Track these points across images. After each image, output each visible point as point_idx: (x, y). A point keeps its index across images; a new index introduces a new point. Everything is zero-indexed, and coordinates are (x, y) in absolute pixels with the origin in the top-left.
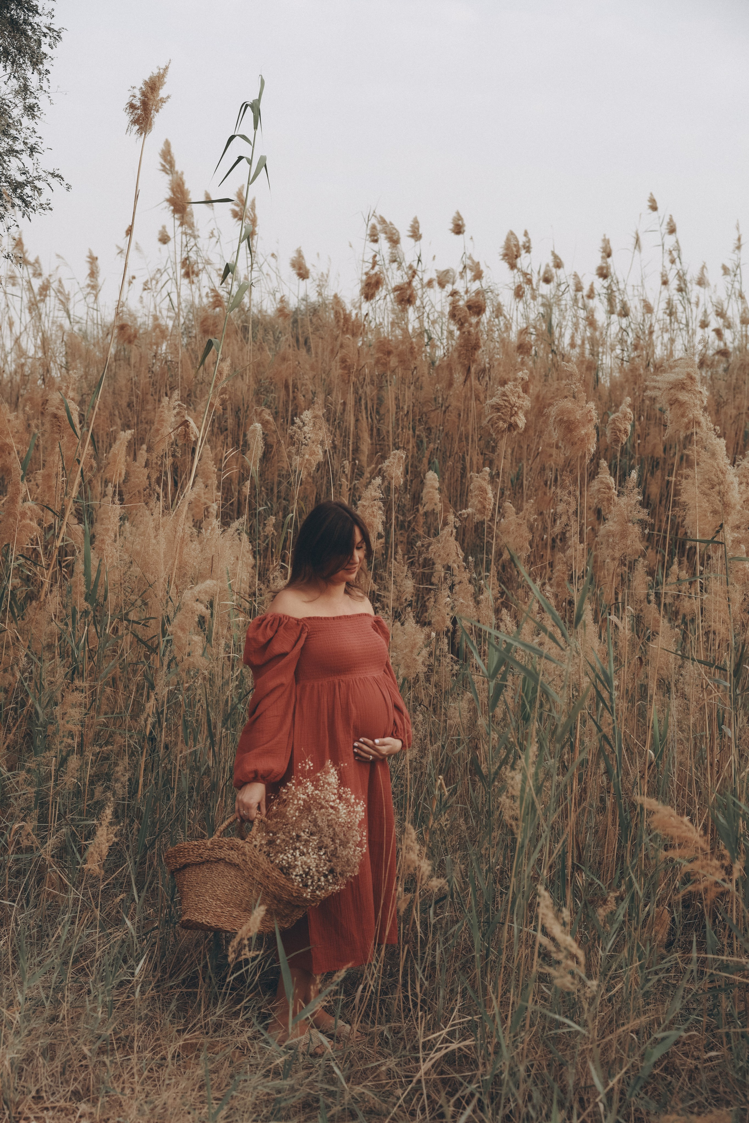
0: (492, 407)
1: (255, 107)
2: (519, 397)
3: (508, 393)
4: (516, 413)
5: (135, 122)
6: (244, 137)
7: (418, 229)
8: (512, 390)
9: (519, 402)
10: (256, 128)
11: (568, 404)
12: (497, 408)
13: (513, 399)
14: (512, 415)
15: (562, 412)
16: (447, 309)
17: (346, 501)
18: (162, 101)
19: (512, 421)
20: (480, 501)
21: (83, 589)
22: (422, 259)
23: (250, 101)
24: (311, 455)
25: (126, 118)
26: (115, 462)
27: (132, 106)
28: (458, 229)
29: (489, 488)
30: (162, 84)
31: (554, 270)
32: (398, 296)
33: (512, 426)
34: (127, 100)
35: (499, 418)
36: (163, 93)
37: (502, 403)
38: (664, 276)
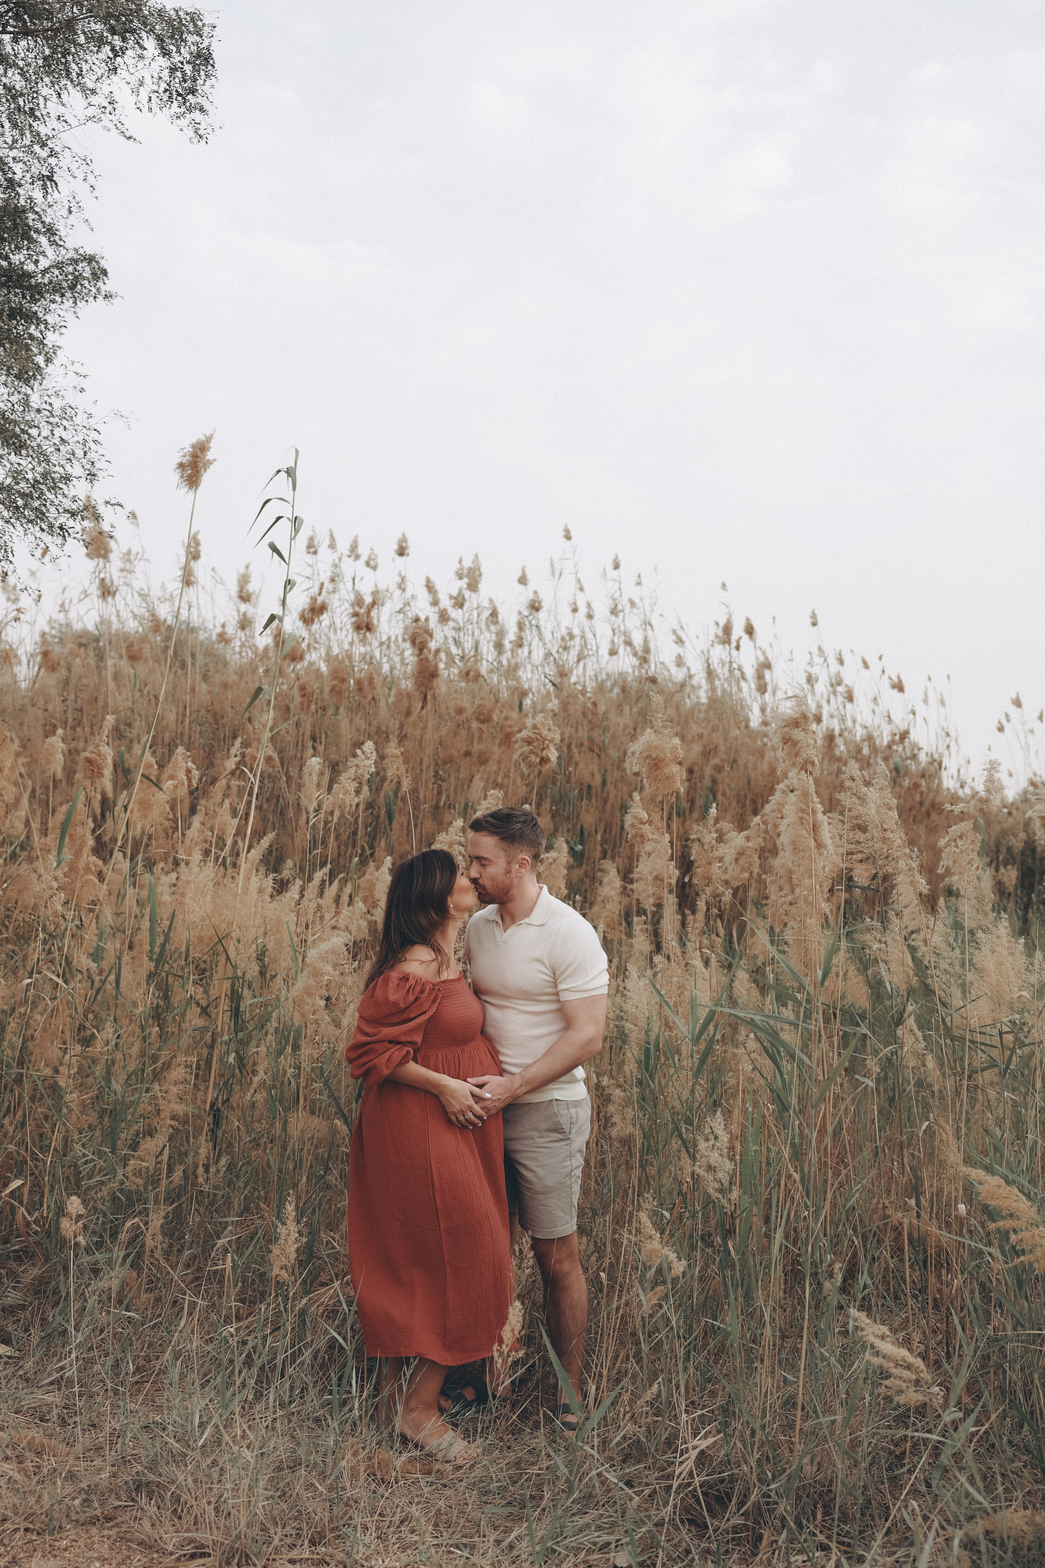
0: (523, 740)
1: (291, 473)
3: (539, 726)
4: (547, 746)
5: (185, 479)
6: (281, 498)
8: (542, 723)
9: (550, 735)
10: (294, 489)
12: (529, 741)
13: (545, 732)
14: (544, 749)
15: (649, 748)
18: (210, 463)
19: (544, 755)
23: (285, 466)
27: (182, 465)
28: (402, 551)
30: (209, 449)
33: (544, 761)
34: (177, 459)
35: (531, 752)
36: (210, 456)
37: (533, 736)
38: (575, 603)
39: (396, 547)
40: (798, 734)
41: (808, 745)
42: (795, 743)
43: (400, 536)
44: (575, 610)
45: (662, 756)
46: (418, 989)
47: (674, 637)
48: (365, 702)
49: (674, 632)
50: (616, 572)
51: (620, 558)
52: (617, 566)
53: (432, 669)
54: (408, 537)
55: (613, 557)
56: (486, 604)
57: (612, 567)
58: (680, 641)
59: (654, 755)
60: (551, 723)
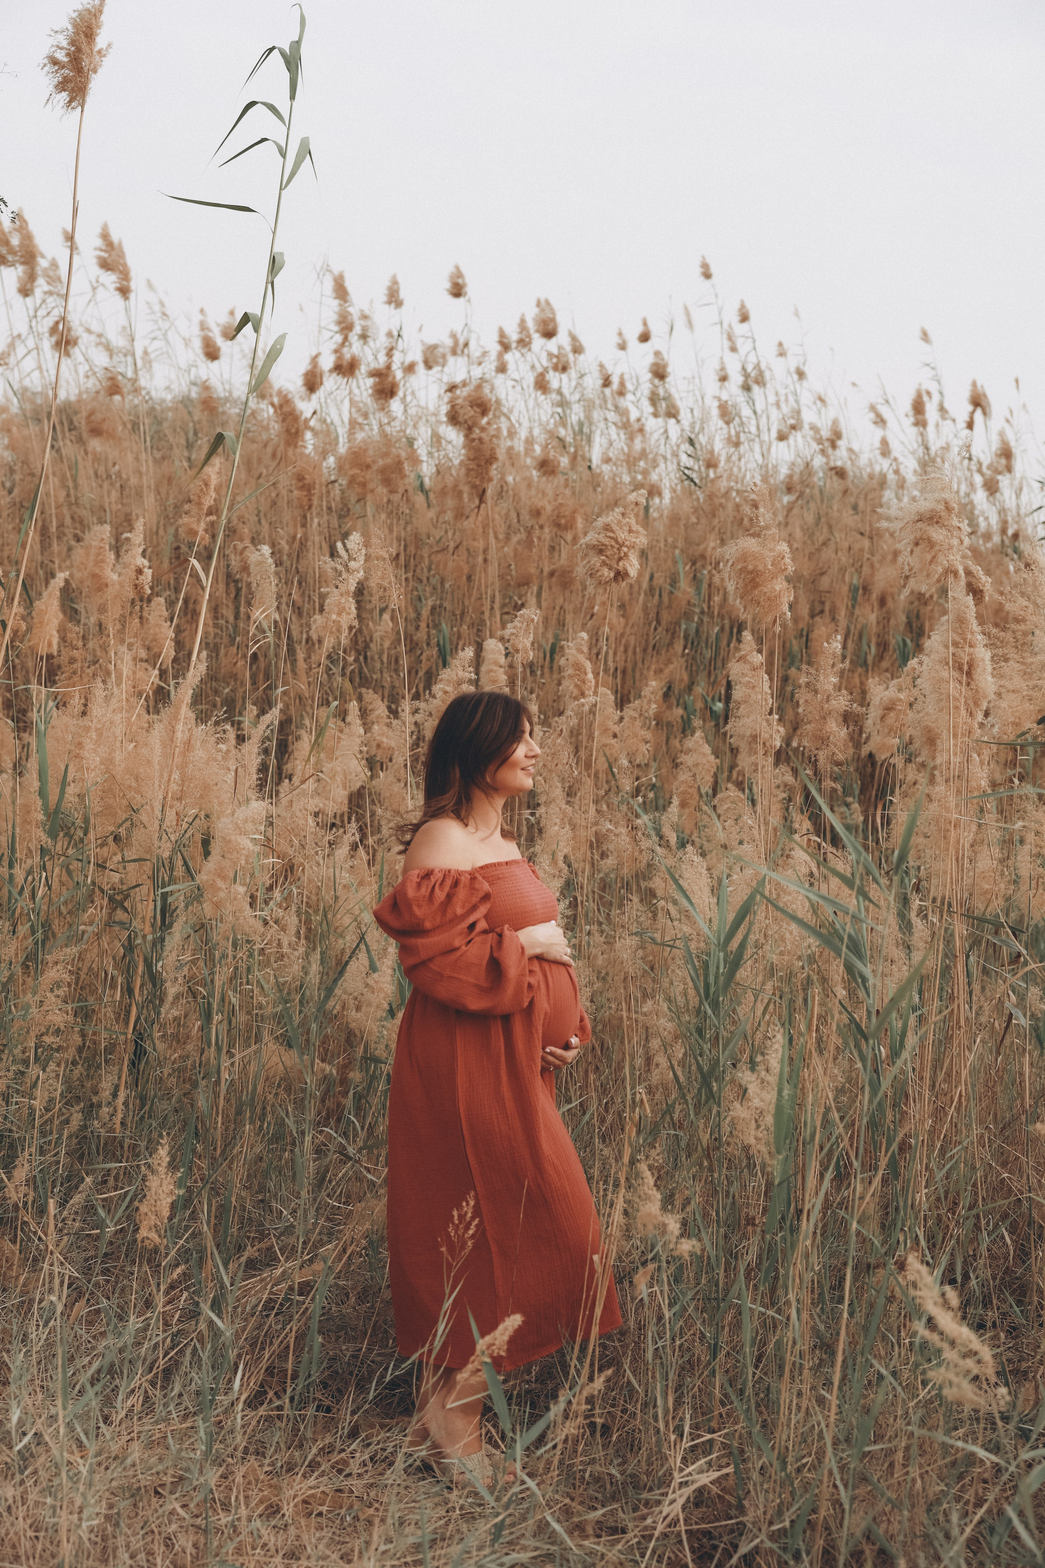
2: (630, 531)
3: (614, 526)
4: (626, 555)
5: (62, 86)
6: (272, 108)
7: (397, 292)
8: (619, 522)
9: (631, 539)
11: (749, 544)
12: (599, 549)
13: (622, 535)
14: (620, 559)
15: (744, 557)
16: (444, 409)
17: (507, 690)
19: (621, 568)
20: (576, 686)
21: (41, 817)
22: (403, 333)
24: (339, 614)
25: (46, 81)
26: (41, 623)
27: (54, 62)
28: (457, 291)
29: (588, 665)
31: (571, 356)
32: (375, 385)
33: (621, 575)
34: (45, 51)
35: (603, 564)
36: (101, 42)
37: (607, 541)
38: (723, 369)
39: (448, 285)
40: (937, 534)
41: (951, 547)
42: (931, 544)
43: (451, 269)
44: (724, 379)
45: (760, 568)
46: (448, 883)
47: (872, 415)
48: (396, 498)
49: (873, 408)
50: (745, 325)
51: (748, 305)
52: (744, 318)
53: (488, 454)
54: (463, 270)
55: (737, 306)
56: (595, 369)
57: (738, 318)
58: (880, 421)
59: (750, 567)
60: (633, 521)
